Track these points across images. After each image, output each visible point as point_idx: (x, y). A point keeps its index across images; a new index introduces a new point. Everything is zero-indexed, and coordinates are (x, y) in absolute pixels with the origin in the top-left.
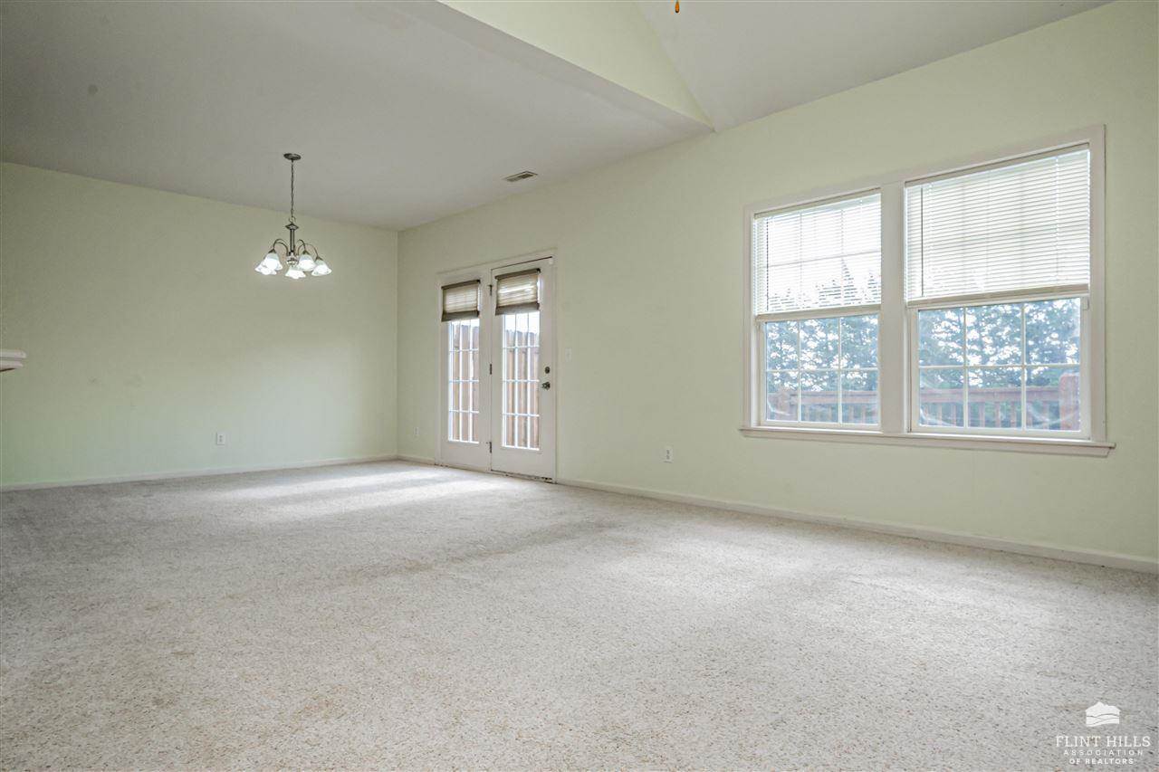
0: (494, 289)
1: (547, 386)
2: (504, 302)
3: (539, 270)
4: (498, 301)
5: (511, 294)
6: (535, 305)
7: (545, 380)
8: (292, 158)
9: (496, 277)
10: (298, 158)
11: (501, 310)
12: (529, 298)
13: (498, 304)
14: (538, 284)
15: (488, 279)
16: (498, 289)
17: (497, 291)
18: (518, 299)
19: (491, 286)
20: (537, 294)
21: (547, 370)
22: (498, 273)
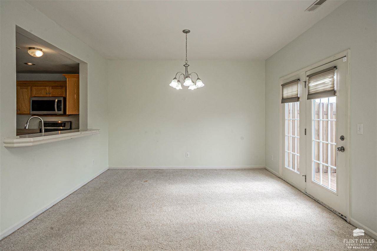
0: (307, 83)
1: (342, 149)
2: (312, 91)
3: (335, 67)
4: (309, 91)
5: (317, 85)
6: (332, 92)
7: (341, 144)
8: (186, 32)
9: (307, 76)
10: (189, 32)
11: (311, 96)
12: (328, 87)
13: (309, 92)
14: (335, 77)
15: (304, 78)
16: (309, 83)
17: (308, 85)
18: (321, 88)
19: (305, 82)
20: (333, 84)
21: (342, 138)
22: (308, 73)
